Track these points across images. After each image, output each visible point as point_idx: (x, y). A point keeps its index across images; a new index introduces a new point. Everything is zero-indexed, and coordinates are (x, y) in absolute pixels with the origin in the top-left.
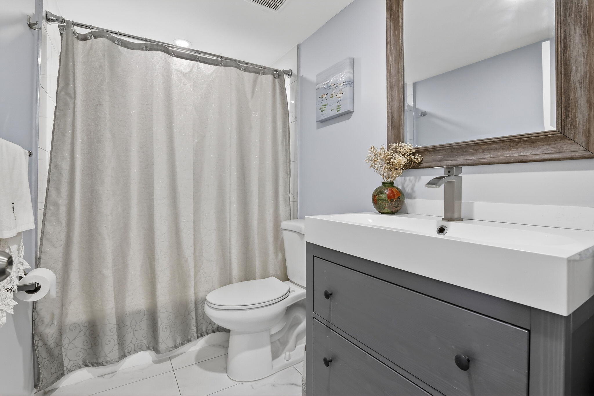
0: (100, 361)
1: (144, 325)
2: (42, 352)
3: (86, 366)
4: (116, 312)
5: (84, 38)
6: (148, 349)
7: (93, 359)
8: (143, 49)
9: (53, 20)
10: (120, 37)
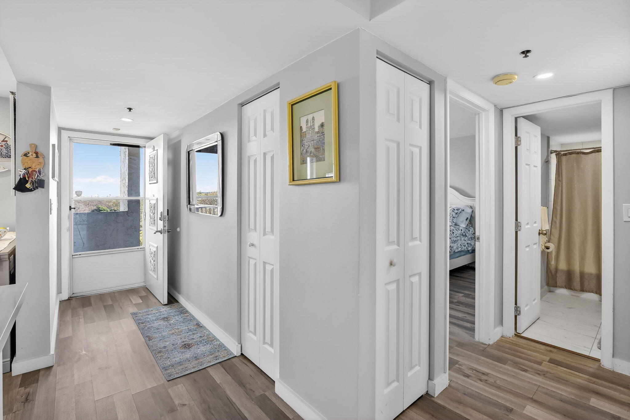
0: (572, 288)
1: (594, 281)
2: (550, 274)
3: (566, 288)
4: (580, 270)
5: (565, 155)
6: (596, 293)
7: (569, 286)
8: (593, 153)
9: (553, 153)
10: (581, 151)
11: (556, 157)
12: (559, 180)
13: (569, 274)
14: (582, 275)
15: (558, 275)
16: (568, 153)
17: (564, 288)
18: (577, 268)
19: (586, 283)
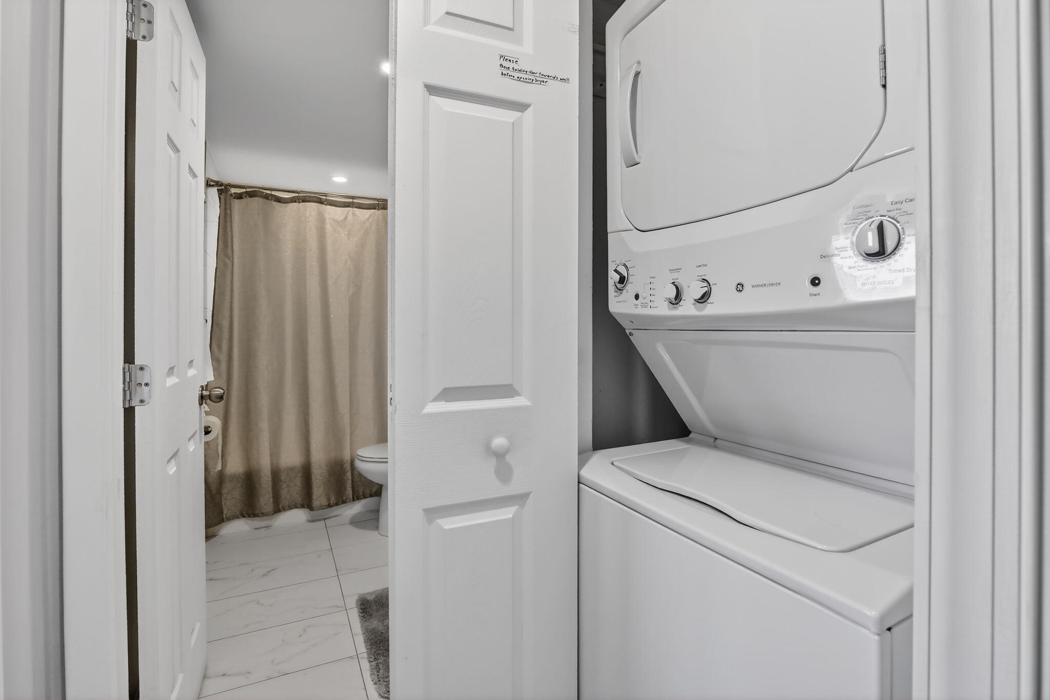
0: (256, 512)
3: (244, 516)
5: (239, 196)
6: (302, 506)
7: (250, 510)
8: (295, 202)
9: (213, 186)
10: (274, 193)
11: (219, 197)
12: (226, 255)
13: (250, 480)
14: (276, 474)
15: (224, 491)
16: (246, 192)
17: (238, 518)
18: (265, 463)
19: (284, 493)
